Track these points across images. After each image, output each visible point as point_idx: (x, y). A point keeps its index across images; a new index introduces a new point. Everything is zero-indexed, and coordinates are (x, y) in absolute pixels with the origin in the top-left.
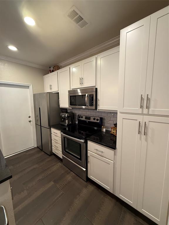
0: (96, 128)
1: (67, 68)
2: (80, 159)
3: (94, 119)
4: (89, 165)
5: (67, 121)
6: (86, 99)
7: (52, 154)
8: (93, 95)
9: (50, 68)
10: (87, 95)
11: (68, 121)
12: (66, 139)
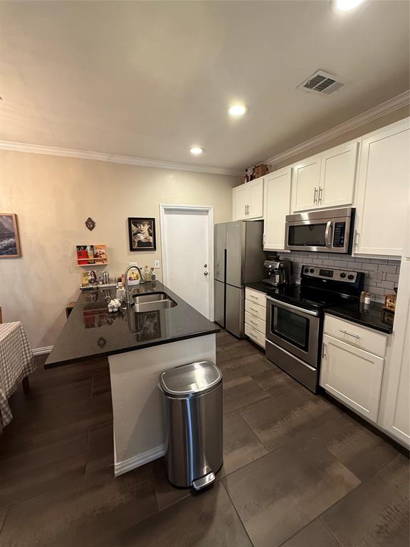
0: (345, 296)
1: (287, 169)
2: (306, 349)
3: (343, 276)
4: (324, 362)
5: (278, 277)
6: (327, 232)
7: (244, 337)
8: (345, 223)
9: (247, 171)
10: (329, 223)
11: (280, 278)
12: (276, 309)
